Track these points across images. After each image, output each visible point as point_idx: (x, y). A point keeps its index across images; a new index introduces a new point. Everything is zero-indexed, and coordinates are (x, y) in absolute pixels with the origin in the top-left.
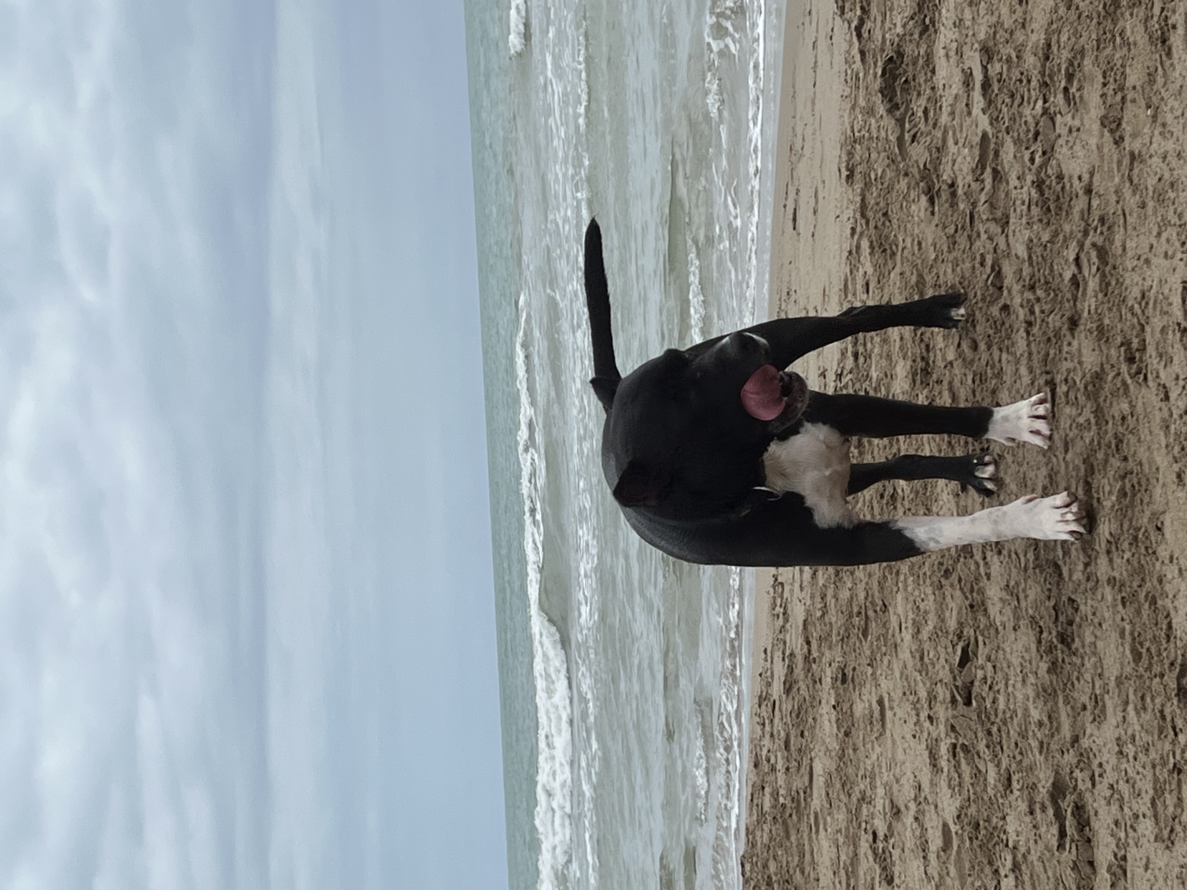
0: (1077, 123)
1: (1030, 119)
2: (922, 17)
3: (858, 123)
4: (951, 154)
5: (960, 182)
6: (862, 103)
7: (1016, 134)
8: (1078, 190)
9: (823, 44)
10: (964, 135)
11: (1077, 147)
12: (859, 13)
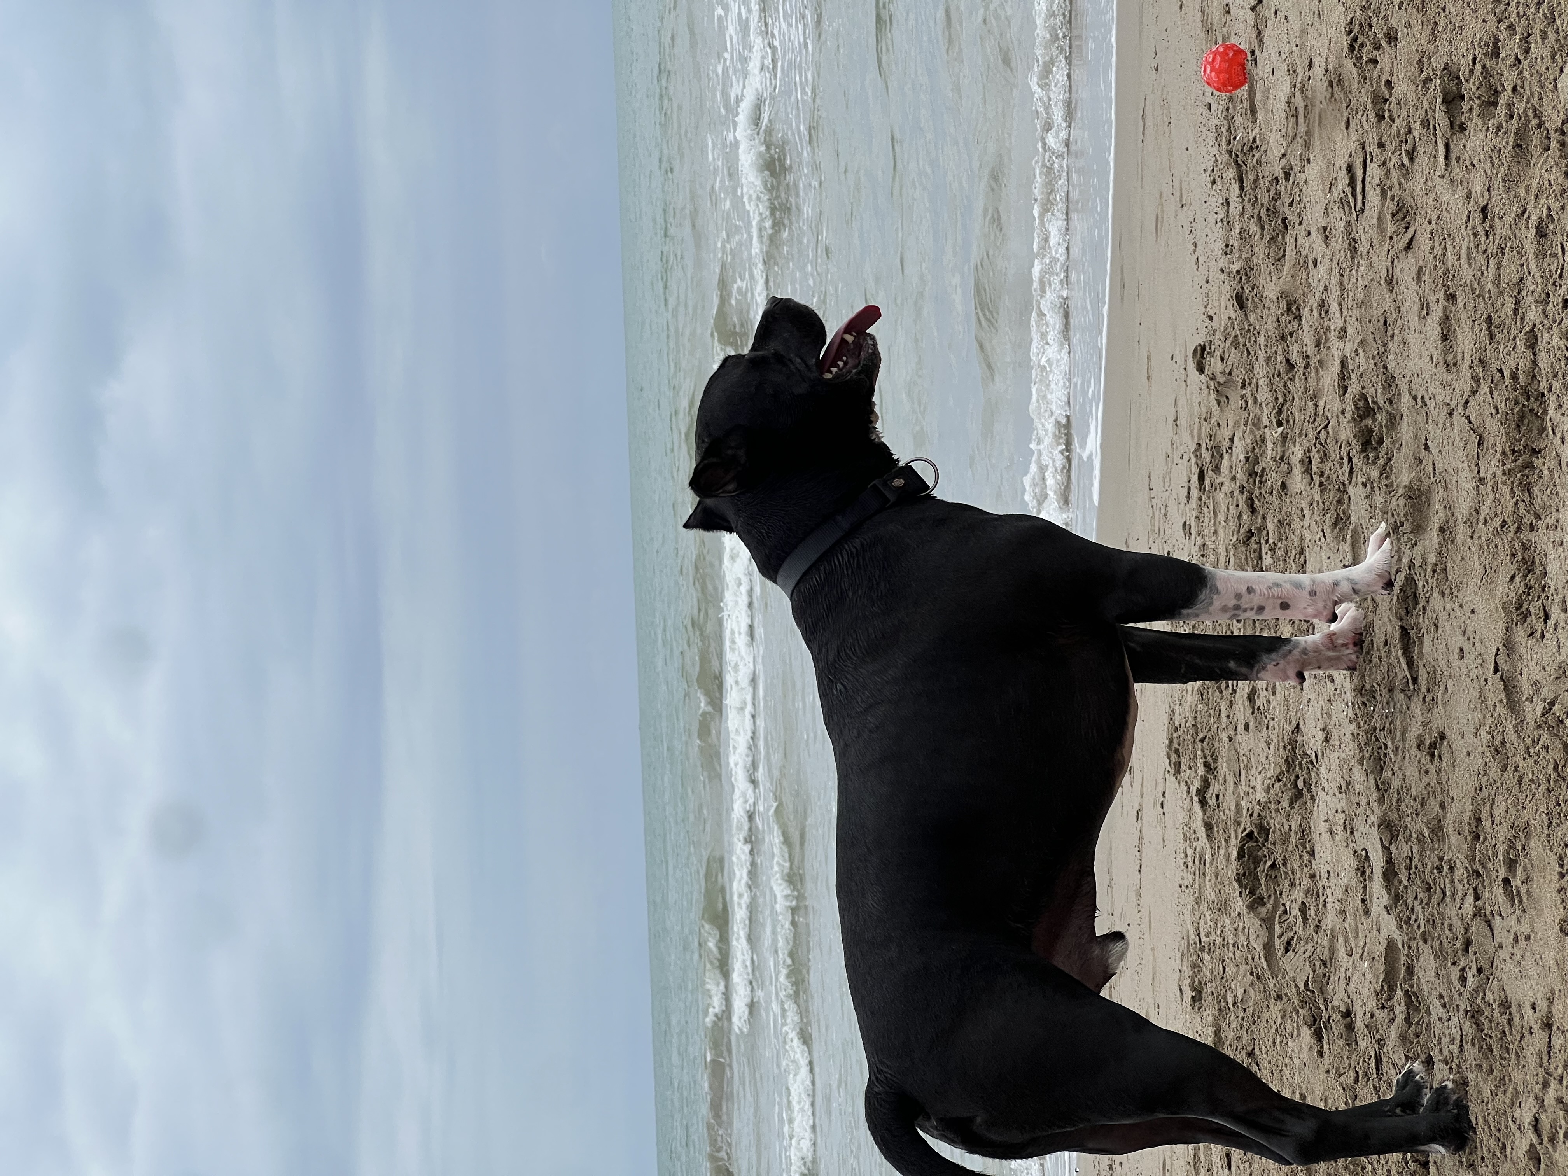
0: (1525, 928)
1: (1457, 923)
2: (1293, 778)
3: (1206, 923)
4: (1343, 970)
5: (1358, 1010)
6: (1210, 894)
7: (1437, 943)
8: (1532, 1024)
9: (1151, 813)
10: (1362, 944)
11: (1528, 962)
12: (1201, 771)
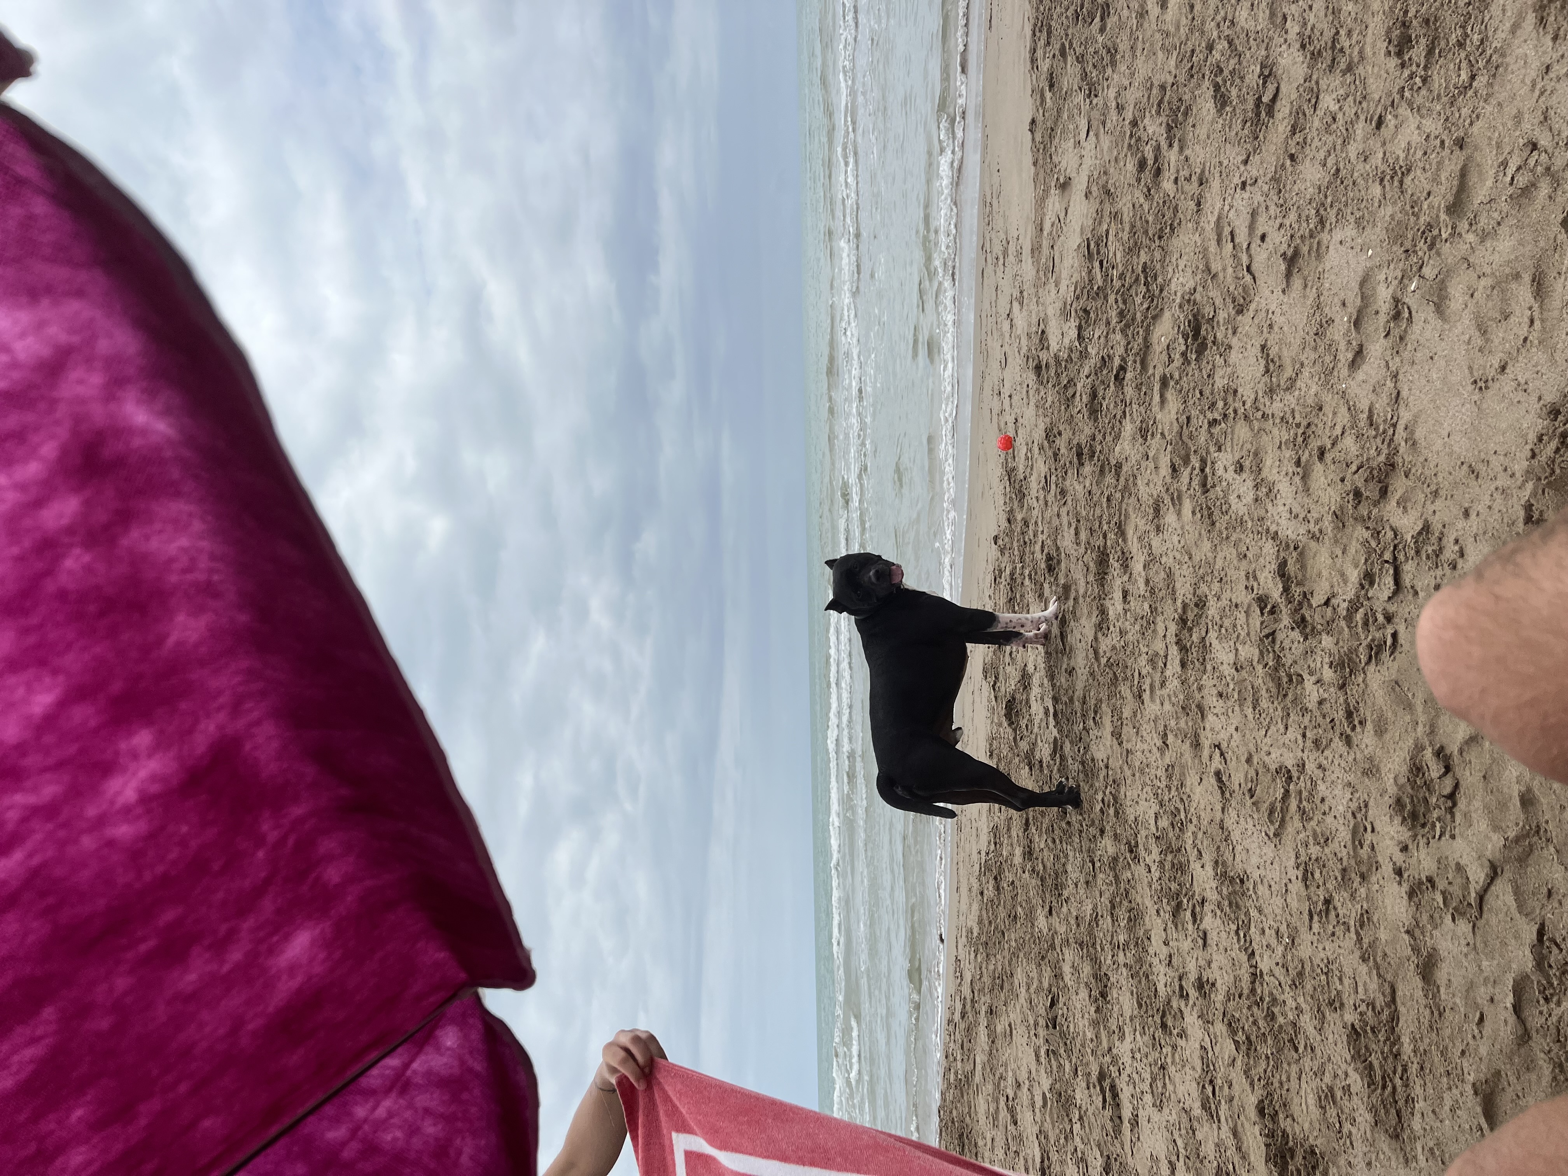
0: (1100, 734)
1: (1077, 732)
2: (1024, 682)
3: (994, 730)
4: (1039, 747)
5: (1044, 760)
6: (996, 720)
7: (1070, 738)
8: (1102, 766)
9: (977, 692)
10: (1046, 738)
11: (1101, 746)
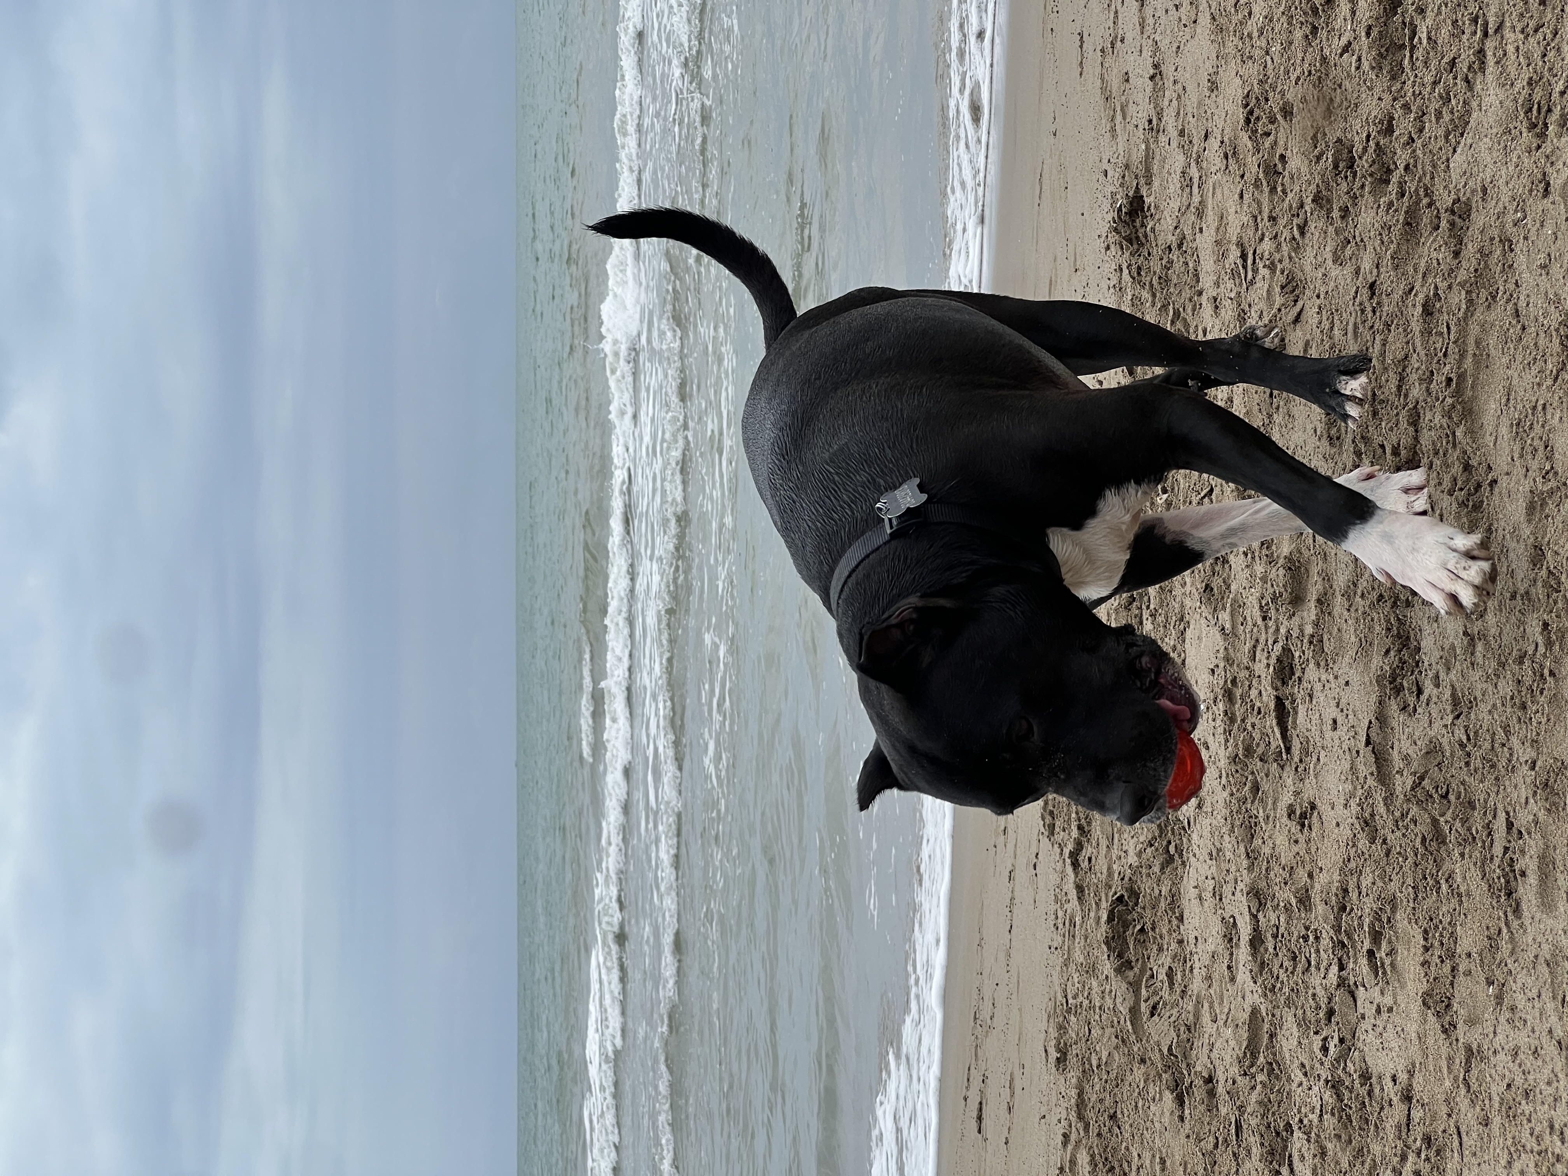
0: (1388, 1000)
1: (1320, 992)
2: (1165, 843)
3: (1073, 985)
4: (1206, 1036)
5: (1220, 1076)
6: (1078, 956)
7: (1300, 1012)
8: (1392, 1096)
9: (1023, 875)
10: (1226, 1010)
11: (1390, 1034)
12: (1075, 833)
